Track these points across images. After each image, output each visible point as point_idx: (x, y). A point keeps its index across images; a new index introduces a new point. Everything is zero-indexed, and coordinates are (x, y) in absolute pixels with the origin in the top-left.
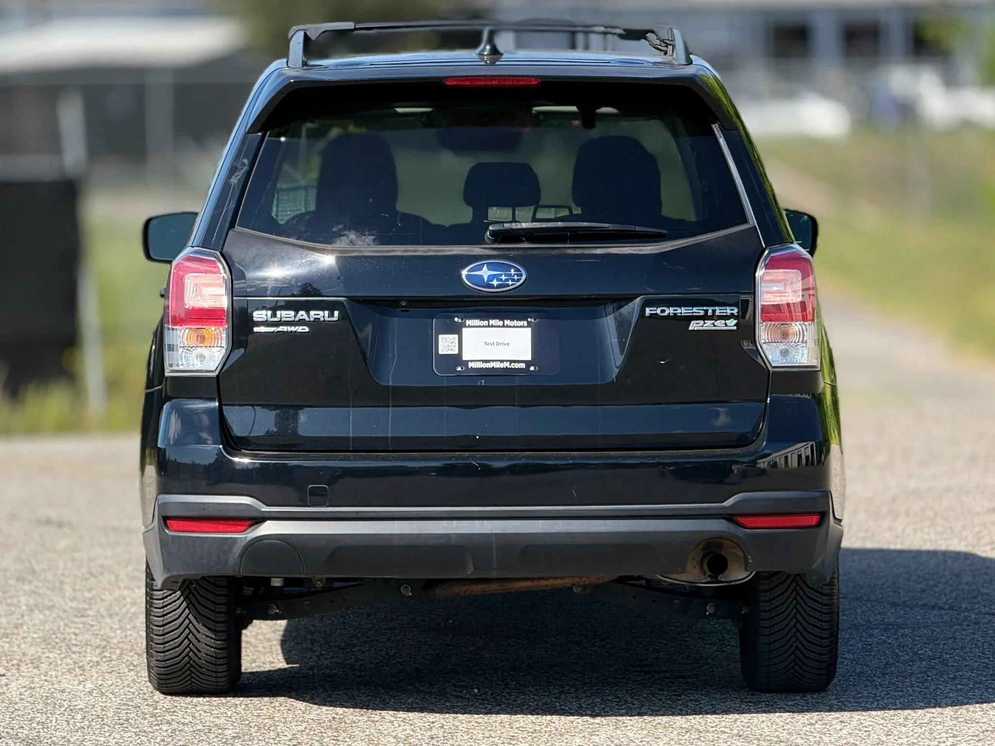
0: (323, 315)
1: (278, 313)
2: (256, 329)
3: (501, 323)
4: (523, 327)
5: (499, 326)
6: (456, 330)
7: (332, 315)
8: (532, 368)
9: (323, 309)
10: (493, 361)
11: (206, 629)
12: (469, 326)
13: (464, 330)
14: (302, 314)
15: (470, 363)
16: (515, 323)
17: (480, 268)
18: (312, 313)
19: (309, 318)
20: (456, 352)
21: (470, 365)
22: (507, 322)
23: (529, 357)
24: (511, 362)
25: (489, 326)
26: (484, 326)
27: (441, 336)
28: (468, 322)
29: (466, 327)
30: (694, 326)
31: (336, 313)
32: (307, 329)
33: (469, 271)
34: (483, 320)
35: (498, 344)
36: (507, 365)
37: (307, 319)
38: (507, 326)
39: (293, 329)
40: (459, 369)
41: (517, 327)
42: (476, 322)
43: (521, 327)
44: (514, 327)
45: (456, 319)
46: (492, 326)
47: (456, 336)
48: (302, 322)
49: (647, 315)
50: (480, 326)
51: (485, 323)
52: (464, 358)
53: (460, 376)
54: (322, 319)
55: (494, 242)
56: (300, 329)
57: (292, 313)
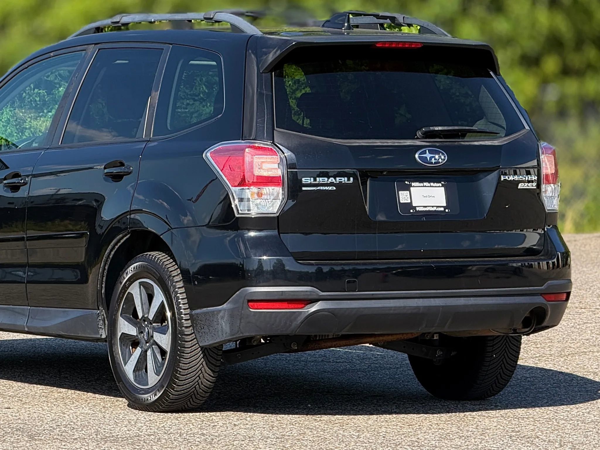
0: (344, 180)
1: (318, 179)
2: (304, 189)
3: (429, 185)
4: (439, 187)
5: (428, 187)
6: (407, 188)
7: (349, 180)
8: (447, 211)
9: (344, 177)
10: (429, 206)
11: (210, 371)
12: (414, 186)
13: (411, 188)
14: (332, 180)
15: (417, 208)
16: (436, 184)
17: (425, 152)
18: (338, 179)
19: (336, 181)
20: (409, 201)
21: (418, 209)
22: (432, 184)
23: (445, 205)
24: (437, 207)
25: (423, 186)
26: (421, 186)
27: (400, 192)
28: (413, 184)
29: (412, 187)
30: (521, 186)
31: (352, 179)
32: (335, 188)
33: (420, 154)
34: (421, 183)
35: (429, 197)
36: (435, 209)
37: (335, 182)
38: (432, 186)
39: (326, 188)
40: (412, 211)
41: (437, 187)
42: (417, 184)
43: (438, 187)
44: (435, 187)
45: (406, 182)
46: (425, 186)
47: (408, 192)
48: (331, 184)
49: (502, 180)
50: (419, 186)
51: (422, 184)
52: (414, 205)
53: (413, 215)
54: (343, 182)
55: (423, 138)
56: (330, 188)
57: (326, 179)
